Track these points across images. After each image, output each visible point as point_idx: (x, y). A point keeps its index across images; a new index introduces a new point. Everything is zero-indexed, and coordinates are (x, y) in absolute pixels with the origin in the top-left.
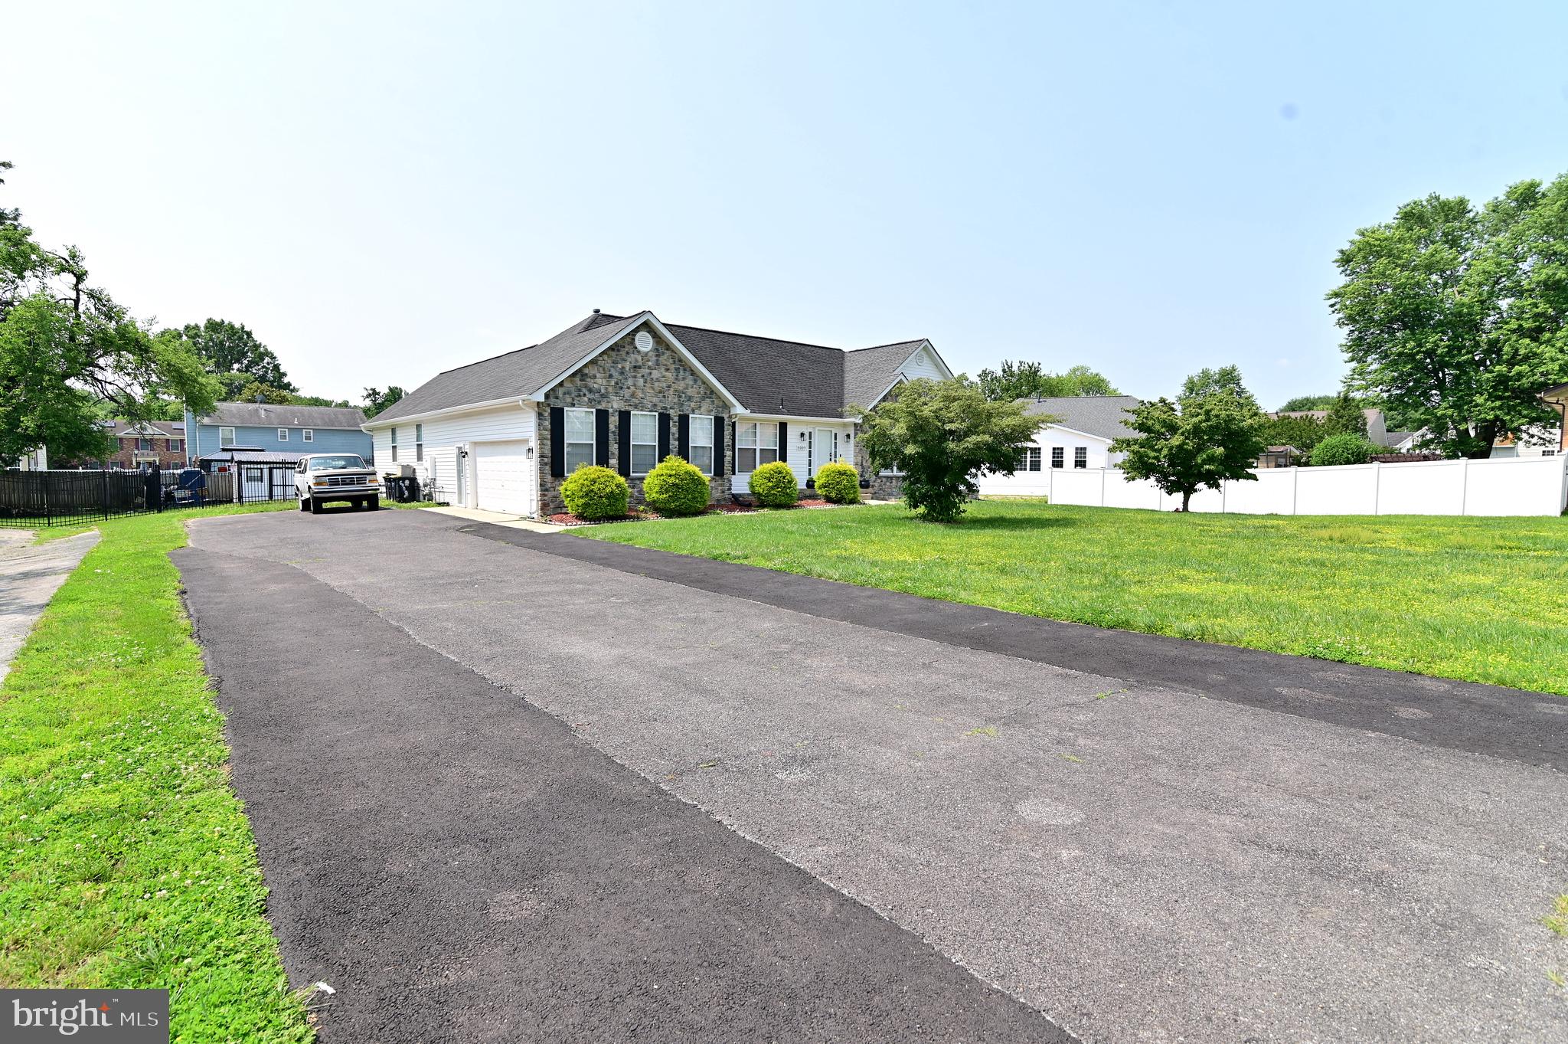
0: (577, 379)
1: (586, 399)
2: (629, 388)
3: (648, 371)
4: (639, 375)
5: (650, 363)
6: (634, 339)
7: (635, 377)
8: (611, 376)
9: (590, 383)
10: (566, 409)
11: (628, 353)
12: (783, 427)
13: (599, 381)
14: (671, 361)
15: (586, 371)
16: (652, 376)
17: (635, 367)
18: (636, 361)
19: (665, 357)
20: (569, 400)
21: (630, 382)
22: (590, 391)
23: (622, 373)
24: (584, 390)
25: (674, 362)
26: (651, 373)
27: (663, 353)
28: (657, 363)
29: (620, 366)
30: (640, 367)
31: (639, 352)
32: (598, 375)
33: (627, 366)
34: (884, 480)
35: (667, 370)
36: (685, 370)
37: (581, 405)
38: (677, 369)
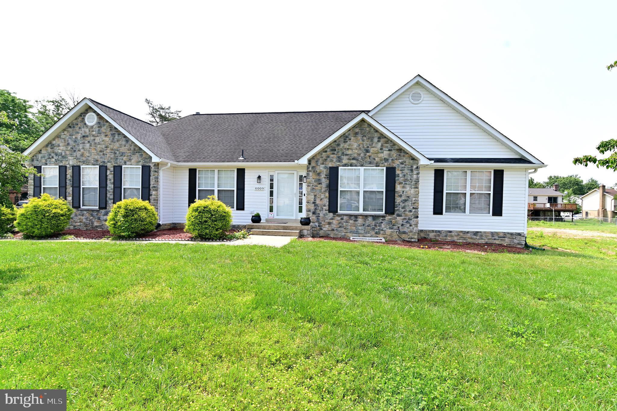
0: (49, 149)
1: (54, 160)
2: (79, 151)
3: (92, 138)
4: (86, 142)
5: (94, 133)
6: (83, 119)
7: (84, 143)
8: (68, 144)
9: (57, 150)
10: (42, 167)
11: (80, 128)
12: (241, 173)
13: (61, 148)
14: (109, 129)
15: (54, 142)
16: (96, 141)
17: (84, 137)
18: (85, 132)
19: (105, 127)
20: (44, 161)
21: (81, 147)
22: (56, 155)
23: (75, 141)
24: (53, 154)
25: (111, 130)
26: (94, 140)
27: (104, 125)
28: (99, 133)
29: (74, 137)
30: (87, 136)
31: (87, 126)
32: (61, 145)
33: (79, 136)
34: (345, 218)
35: (106, 136)
36: (119, 134)
37: (50, 164)
38: (113, 135)
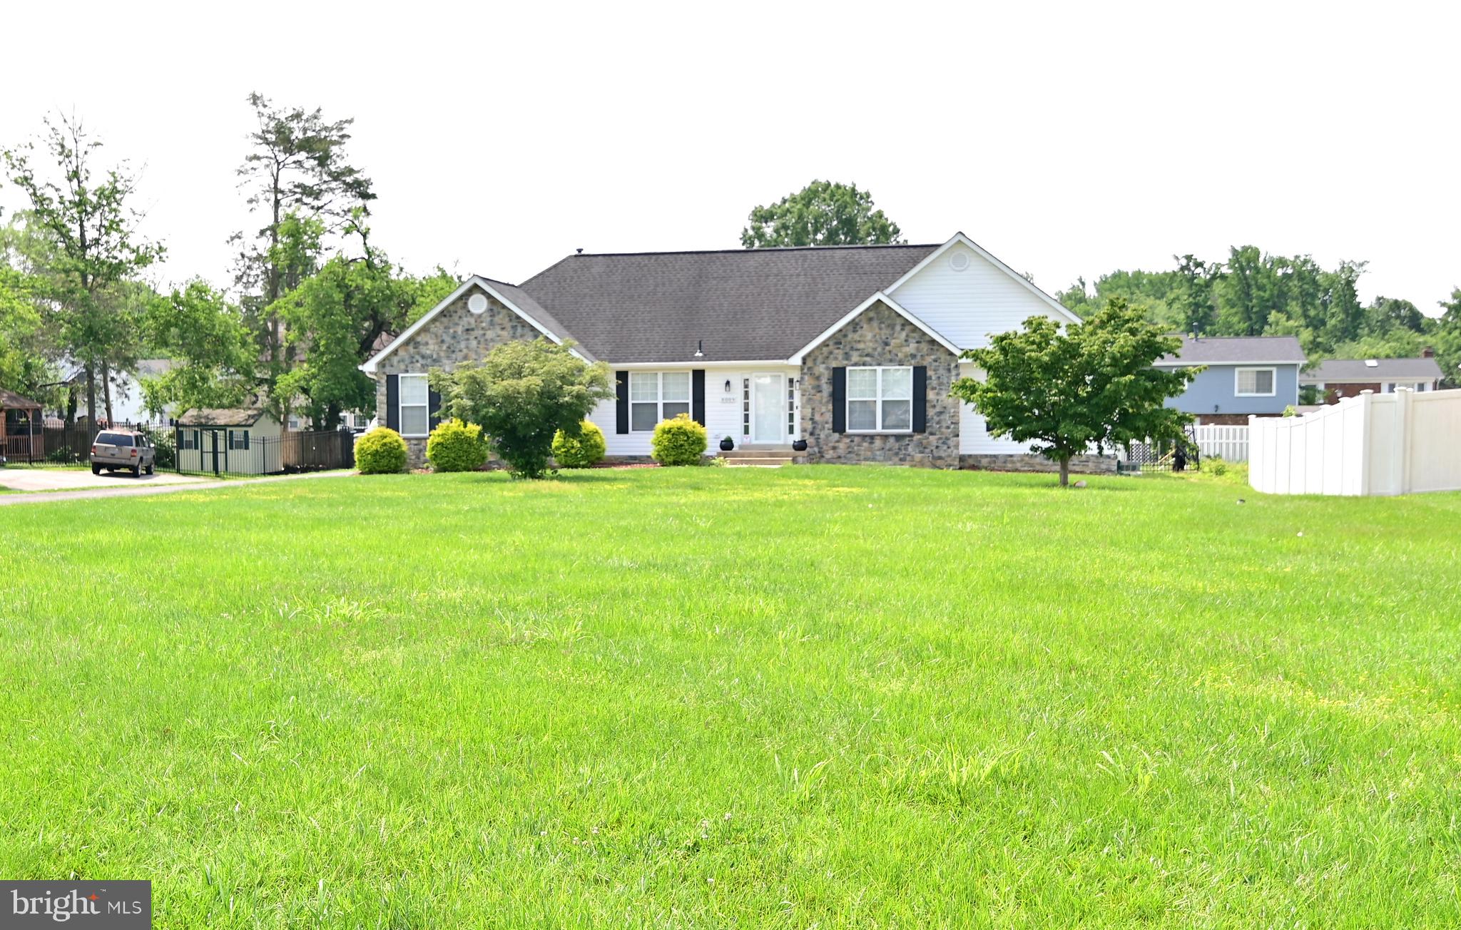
0: (411, 348)
1: (419, 365)
2: (461, 351)
3: (481, 332)
4: (472, 337)
5: (484, 325)
6: (466, 304)
7: (468, 339)
8: (443, 341)
9: (424, 350)
10: (400, 375)
11: (460, 317)
12: (699, 376)
13: (431, 347)
14: (507, 319)
15: (419, 339)
16: (487, 337)
17: (468, 330)
18: (469, 324)
19: (501, 316)
20: (402, 367)
21: (463, 345)
22: (423, 357)
23: (454, 337)
24: (417, 357)
25: (511, 320)
26: (484, 334)
27: (499, 313)
28: (492, 323)
29: (451, 331)
30: (473, 330)
31: (472, 315)
32: (430, 342)
33: (460, 329)
35: (503, 329)
36: (523, 326)
37: (414, 371)
38: (514, 327)
